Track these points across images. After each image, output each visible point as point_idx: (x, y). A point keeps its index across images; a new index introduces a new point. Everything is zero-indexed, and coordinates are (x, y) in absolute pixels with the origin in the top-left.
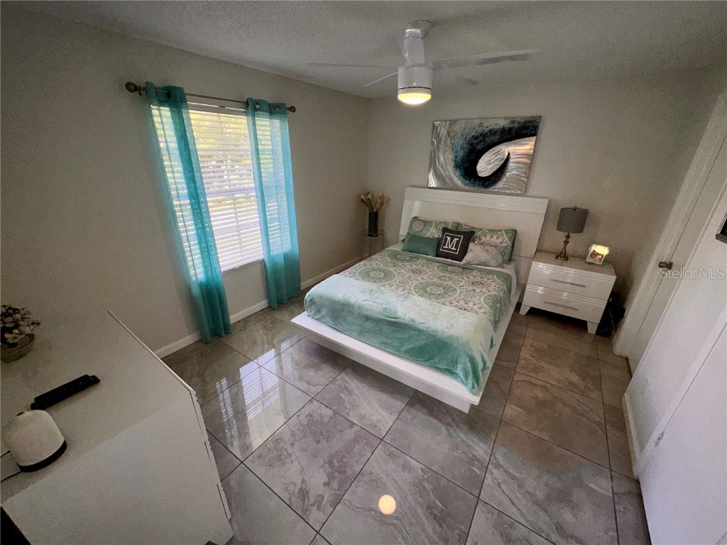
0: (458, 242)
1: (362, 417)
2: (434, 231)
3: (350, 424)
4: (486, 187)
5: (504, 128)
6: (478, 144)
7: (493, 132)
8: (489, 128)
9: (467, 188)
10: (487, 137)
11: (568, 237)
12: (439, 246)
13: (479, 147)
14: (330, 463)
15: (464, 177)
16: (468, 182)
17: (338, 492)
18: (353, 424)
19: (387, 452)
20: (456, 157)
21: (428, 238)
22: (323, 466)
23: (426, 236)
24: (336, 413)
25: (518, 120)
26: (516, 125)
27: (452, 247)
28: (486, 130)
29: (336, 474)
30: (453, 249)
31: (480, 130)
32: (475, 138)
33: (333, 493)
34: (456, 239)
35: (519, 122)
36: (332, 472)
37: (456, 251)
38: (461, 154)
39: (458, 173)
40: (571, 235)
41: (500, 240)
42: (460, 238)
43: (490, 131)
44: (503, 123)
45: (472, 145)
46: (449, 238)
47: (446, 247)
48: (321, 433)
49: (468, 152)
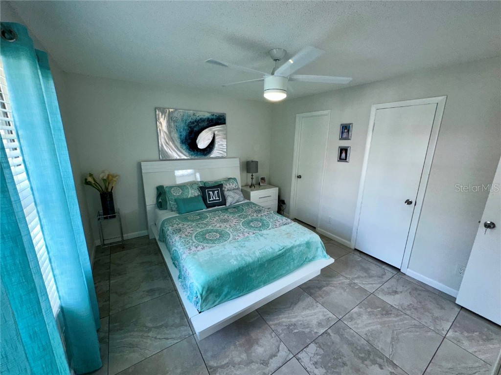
0: (218, 193)
1: (320, 324)
2: (193, 191)
3: (326, 335)
4: (205, 155)
5: (208, 118)
6: (195, 127)
7: (202, 120)
8: (200, 117)
9: (193, 157)
10: (200, 123)
11: (252, 176)
12: (205, 200)
13: (196, 129)
14: (363, 360)
15: (189, 150)
16: (192, 153)
17: (385, 360)
18: (326, 332)
19: (350, 320)
20: (181, 135)
21: (191, 198)
22: (367, 366)
23: (189, 197)
24: (314, 341)
25: (215, 114)
26: (214, 117)
27: (216, 198)
28: (198, 118)
29: (371, 357)
30: (217, 198)
31: (194, 118)
32: (193, 123)
33: (386, 364)
34: (216, 192)
35: (216, 116)
36: (371, 360)
37: (219, 200)
38: (184, 134)
39: (184, 147)
40: (253, 174)
41: (234, 185)
42: (218, 190)
43: (201, 119)
44: (207, 115)
45: (190, 127)
46: (211, 193)
47: (212, 199)
48: (334, 359)
49: (189, 133)
